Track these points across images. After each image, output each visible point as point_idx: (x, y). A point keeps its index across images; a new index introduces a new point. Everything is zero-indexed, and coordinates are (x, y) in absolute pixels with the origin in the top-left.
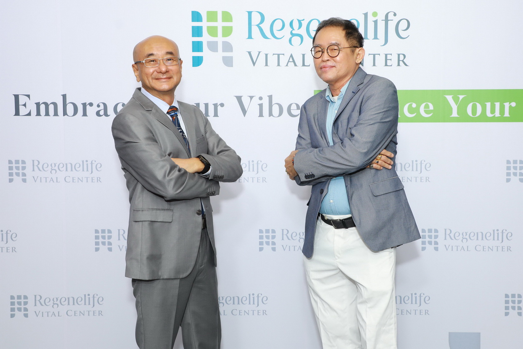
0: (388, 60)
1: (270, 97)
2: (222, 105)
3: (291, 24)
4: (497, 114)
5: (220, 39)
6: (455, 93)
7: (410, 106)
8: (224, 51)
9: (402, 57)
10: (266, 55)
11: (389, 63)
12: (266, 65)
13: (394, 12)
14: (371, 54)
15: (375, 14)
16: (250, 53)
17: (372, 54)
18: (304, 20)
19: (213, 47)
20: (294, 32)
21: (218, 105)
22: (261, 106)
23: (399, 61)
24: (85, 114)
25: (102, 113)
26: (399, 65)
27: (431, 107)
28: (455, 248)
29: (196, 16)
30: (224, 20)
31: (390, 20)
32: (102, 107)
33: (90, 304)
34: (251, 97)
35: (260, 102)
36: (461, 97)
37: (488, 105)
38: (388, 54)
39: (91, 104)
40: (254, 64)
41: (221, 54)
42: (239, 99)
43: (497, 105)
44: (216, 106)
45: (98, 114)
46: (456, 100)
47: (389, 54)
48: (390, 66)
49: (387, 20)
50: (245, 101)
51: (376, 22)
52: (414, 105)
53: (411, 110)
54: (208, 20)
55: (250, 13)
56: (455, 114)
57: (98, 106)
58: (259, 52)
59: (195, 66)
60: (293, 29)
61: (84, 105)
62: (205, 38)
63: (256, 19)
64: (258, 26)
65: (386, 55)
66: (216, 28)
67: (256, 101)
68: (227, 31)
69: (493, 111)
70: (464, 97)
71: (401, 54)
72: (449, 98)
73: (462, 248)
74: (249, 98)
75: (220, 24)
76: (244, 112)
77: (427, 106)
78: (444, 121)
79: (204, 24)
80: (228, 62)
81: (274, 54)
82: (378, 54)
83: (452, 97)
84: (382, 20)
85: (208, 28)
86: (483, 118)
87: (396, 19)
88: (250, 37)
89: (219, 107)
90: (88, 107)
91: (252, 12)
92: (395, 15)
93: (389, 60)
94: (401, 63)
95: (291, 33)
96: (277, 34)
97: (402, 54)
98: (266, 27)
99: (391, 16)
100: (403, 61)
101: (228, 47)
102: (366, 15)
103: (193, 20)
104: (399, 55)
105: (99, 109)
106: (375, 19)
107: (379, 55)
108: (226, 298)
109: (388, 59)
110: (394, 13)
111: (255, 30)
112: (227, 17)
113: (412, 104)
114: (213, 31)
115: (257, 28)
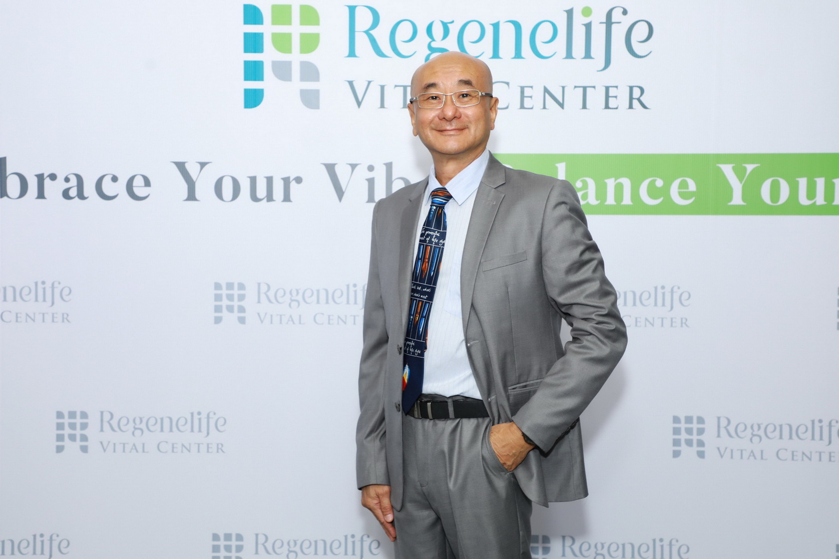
0: (611, 97)
1: (389, 166)
2: (299, 180)
3: (429, 30)
4: (820, 200)
5: (296, 57)
6: (739, 161)
7: (652, 186)
8: (303, 78)
9: (636, 93)
10: (382, 87)
11: (612, 103)
12: (382, 106)
13: (624, 8)
14: (579, 87)
15: (587, 11)
16: (351, 83)
17: (581, 87)
18: (453, 22)
19: (283, 71)
20: (434, 45)
21: (291, 179)
22: (371, 182)
23: (631, 98)
24: (41, 195)
25: (73, 192)
26: (631, 107)
27: (692, 186)
28: (737, 454)
29: (252, 15)
30: (304, 21)
31: (615, 23)
32: (74, 181)
33: (45, 553)
34: (353, 166)
35: (370, 175)
36: (750, 167)
37: (803, 182)
38: (611, 87)
39: (53, 177)
40: (359, 104)
41: (297, 84)
42: (331, 168)
43: (820, 182)
44: (286, 181)
45: (66, 194)
46: (740, 172)
47: (613, 87)
48: (615, 109)
49: (609, 22)
50: (342, 173)
51: (588, 27)
52: (659, 183)
53: (653, 192)
54: (275, 22)
55: (352, 9)
56: (737, 199)
57: (67, 180)
58: (369, 82)
59: (250, 108)
60: (433, 40)
61: (40, 178)
62: (269, 56)
63: (364, 20)
64: (367, 32)
65: (607, 89)
66: (289, 36)
67: (362, 174)
68: (310, 43)
69: (811, 194)
70: (757, 167)
71: (635, 86)
72: (727, 170)
73: (752, 454)
74: (350, 168)
75: (296, 29)
76: (340, 193)
77: (683, 185)
78: (716, 212)
79: (267, 29)
80: (311, 99)
81: (396, 86)
82: (591, 87)
83: (733, 168)
84: (601, 23)
85: (274, 36)
86: (792, 208)
87: (627, 21)
88: (352, 53)
89: (293, 184)
90: (47, 182)
91: (356, 7)
92: (625, 12)
93: (613, 97)
94: (635, 103)
95: (430, 47)
96: (403, 48)
97: (637, 87)
98: (382, 35)
99: (617, 16)
100: (639, 100)
101: (310, 72)
102: (570, 13)
103: (246, 22)
104: (631, 88)
105: (67, 185)
106: (587, 20)
107: (593, 89)
108: (302, 543)
109: (610, 95)
110: (622, 10)
111: (362, 41)
112: (310, 15)
113: (655, 180)
114: (283, 43)
115: (365, 36)
